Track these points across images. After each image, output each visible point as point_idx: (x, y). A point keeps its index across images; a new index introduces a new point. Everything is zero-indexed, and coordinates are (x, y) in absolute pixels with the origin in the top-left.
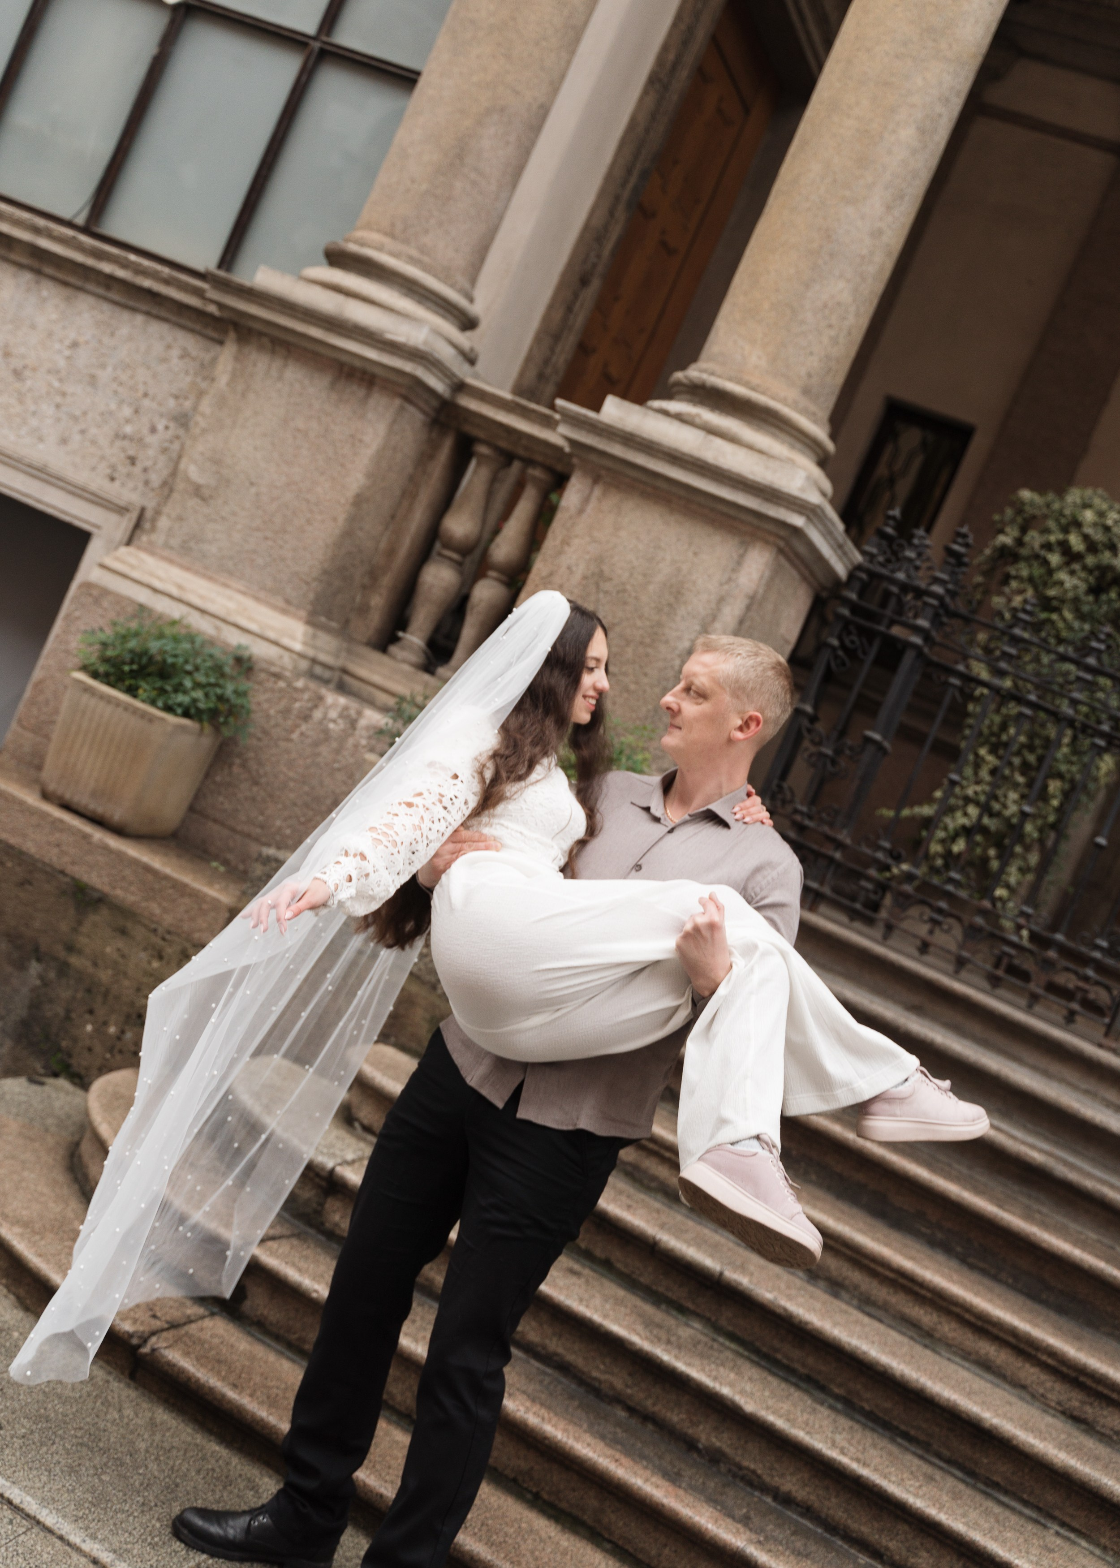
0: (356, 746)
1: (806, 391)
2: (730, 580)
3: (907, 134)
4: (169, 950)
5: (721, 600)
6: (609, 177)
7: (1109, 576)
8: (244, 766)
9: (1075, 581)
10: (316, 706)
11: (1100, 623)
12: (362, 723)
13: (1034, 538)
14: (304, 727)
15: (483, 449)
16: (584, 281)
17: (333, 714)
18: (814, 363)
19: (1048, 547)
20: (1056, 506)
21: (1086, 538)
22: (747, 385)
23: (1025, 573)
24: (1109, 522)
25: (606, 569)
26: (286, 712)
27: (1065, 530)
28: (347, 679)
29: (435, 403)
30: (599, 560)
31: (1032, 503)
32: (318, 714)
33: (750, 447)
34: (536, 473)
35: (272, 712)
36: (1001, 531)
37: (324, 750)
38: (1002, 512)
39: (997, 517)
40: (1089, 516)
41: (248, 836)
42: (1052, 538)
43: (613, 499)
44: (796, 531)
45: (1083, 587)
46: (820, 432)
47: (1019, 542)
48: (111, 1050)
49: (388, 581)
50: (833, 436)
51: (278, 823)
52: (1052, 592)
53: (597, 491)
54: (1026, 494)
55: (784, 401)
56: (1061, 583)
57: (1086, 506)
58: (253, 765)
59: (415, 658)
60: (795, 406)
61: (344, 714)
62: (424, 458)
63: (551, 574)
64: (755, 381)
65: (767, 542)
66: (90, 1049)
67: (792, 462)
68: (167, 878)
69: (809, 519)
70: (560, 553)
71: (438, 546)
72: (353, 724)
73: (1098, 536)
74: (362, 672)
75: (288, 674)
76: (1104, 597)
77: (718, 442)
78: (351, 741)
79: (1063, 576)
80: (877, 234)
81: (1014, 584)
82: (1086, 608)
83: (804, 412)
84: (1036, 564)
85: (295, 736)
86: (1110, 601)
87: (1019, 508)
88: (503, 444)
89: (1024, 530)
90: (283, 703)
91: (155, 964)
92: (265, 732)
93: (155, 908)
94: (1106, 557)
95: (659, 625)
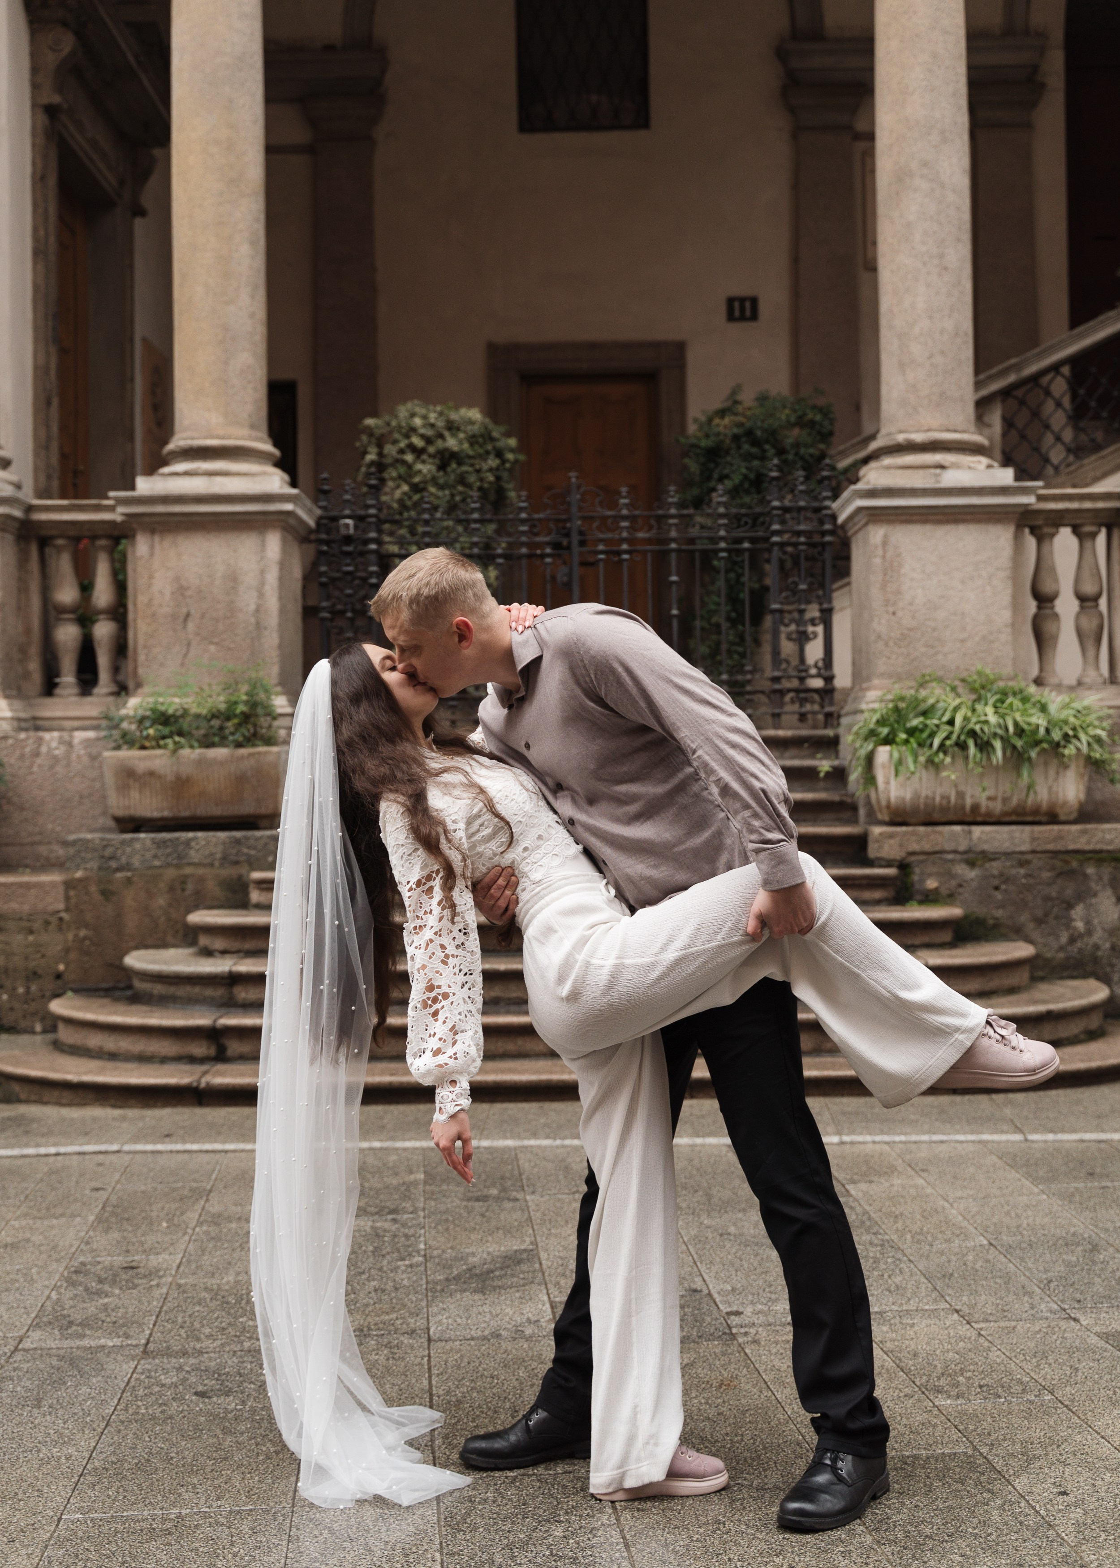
0: (79, 757)
1: (252, 427)
2: (262, 558)
3: (245, 249)
4: (36, 926)
5: (262, 572)
6: (36, 328)
7: (447, 455)
8: (9, 802)
9: (429, 467)
10: (40, 745)
11: (454, 487)
12: (76, 741)
13: (390, 450)
14: (39, 761)
15: (60, 542)
16: (49, 403)
17: (54, 744)
18: (249, 408)
19: (402, 451)
20: (394, 423)
21: (423, 436)
22: (216, 437)
23: (394, 474)
24: (432, 421)
25: (184, 583)
26: (22, 757)
27: (407, 436)
28: (39, 723)
29: (16, 525)
30: (177, 579)
31: (377, 427)
32: (44, 749)
34: (103, 542)
35: (12, 761)
36: (365, 453)
37: (59, 769)
38: (359, 440)
39: (358, 444)
40: (418, 422)
41: (33, 844)
42: (403, 444)
43: (168, 540)
45: (433, 468)
46: (268, 447)
47: (380, 454)
48: (26, 1002)
49: (34, 651)
50: (276, 446)
51: (50, 826)
52: (417, 480)
53: (157, 538)
54: (370, 422)
55: (242, 438)
56: (420, 471)
57: (413, 415)
58: (15, 799)
59: (75, 690)
60: (251, 438)
61: (61, 741)
62: (22, 562)
63: (151, 600)
64: (221, 432)
65: (274, 528)
66: (12, 1009)
67: (263, 474)
68: (13, 884)
69: (295, 503)
70: (150, 585)
71: (53, 613)
72: (70, 744)
73: (429, 432)
74: (47, 714)
75: (12, 734)
76: (449, 469)
77: (218, 479)
78: (74, 756)
79: (419, 466)
80: (252, 316)
81: (390, 484)
82: (441, 481)
83: (257, 439)
84: (398, 465)
85: (35, 769)
86: (454, 471)
87: (370, 432)
88: (72, 533)
89: (380, 446)
90: (18, 753)
91: (31, 938)
92: (13, 775)
93: (14, 906)
94: (440, 444)
95: (231, 602)
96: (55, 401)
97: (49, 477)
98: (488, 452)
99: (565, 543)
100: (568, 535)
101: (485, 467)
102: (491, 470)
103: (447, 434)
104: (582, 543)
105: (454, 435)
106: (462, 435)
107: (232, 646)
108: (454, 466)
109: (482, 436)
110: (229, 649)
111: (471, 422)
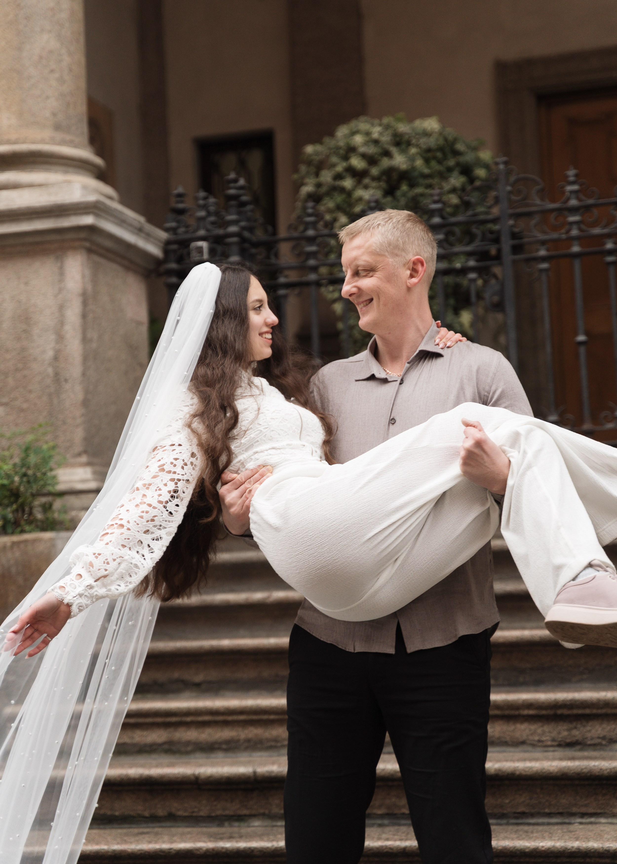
1: (57, 127)
2: (60, 290)
5: (61, 308)
7: (395, 176)
13: (326, 176)
18: (53, 104)
19: (339, 177)
20: (334, 146)
21: (364, 156)
22: (9, 142)
23: (331, 205)
24: (375, 136)
27: (346, 158)
31: (317, 153)
33: (31, 186)
36: (302, 184)
38: (298, 171)
39: (295, 176)
40: (358, 139)
42: (339, 168)
44: (91, 229)
46: (87, 153)
47: (318, 185)
50: (99, 153)
54: (309, 149)
55: (43, 141)
57: (354, 133)
60: (53, 141)
64: (13, 137)
65: (74, 249)
67: (69, 182)
69: (97, 215)
73: (371, 150)
76: (398, 193)
79: (360, 193)
83: (63, 143)
84: (336, 194)
86: (404, 195)
87: (309, 161)
89: (318, 174)
94: (385, 163)
95: (23, 349)
98: (450, 170)
99: (493, 252)
100: (497, 240)
101: (447, 187)
102: (454, 190)
103: (394, 150)
104: (517, 249)
105: (403, 151)
106: (413, 150)
107: (25, 406)
108: (404, 188)
109: (441, 149)
110: (22, 410)
111: (426, 134)
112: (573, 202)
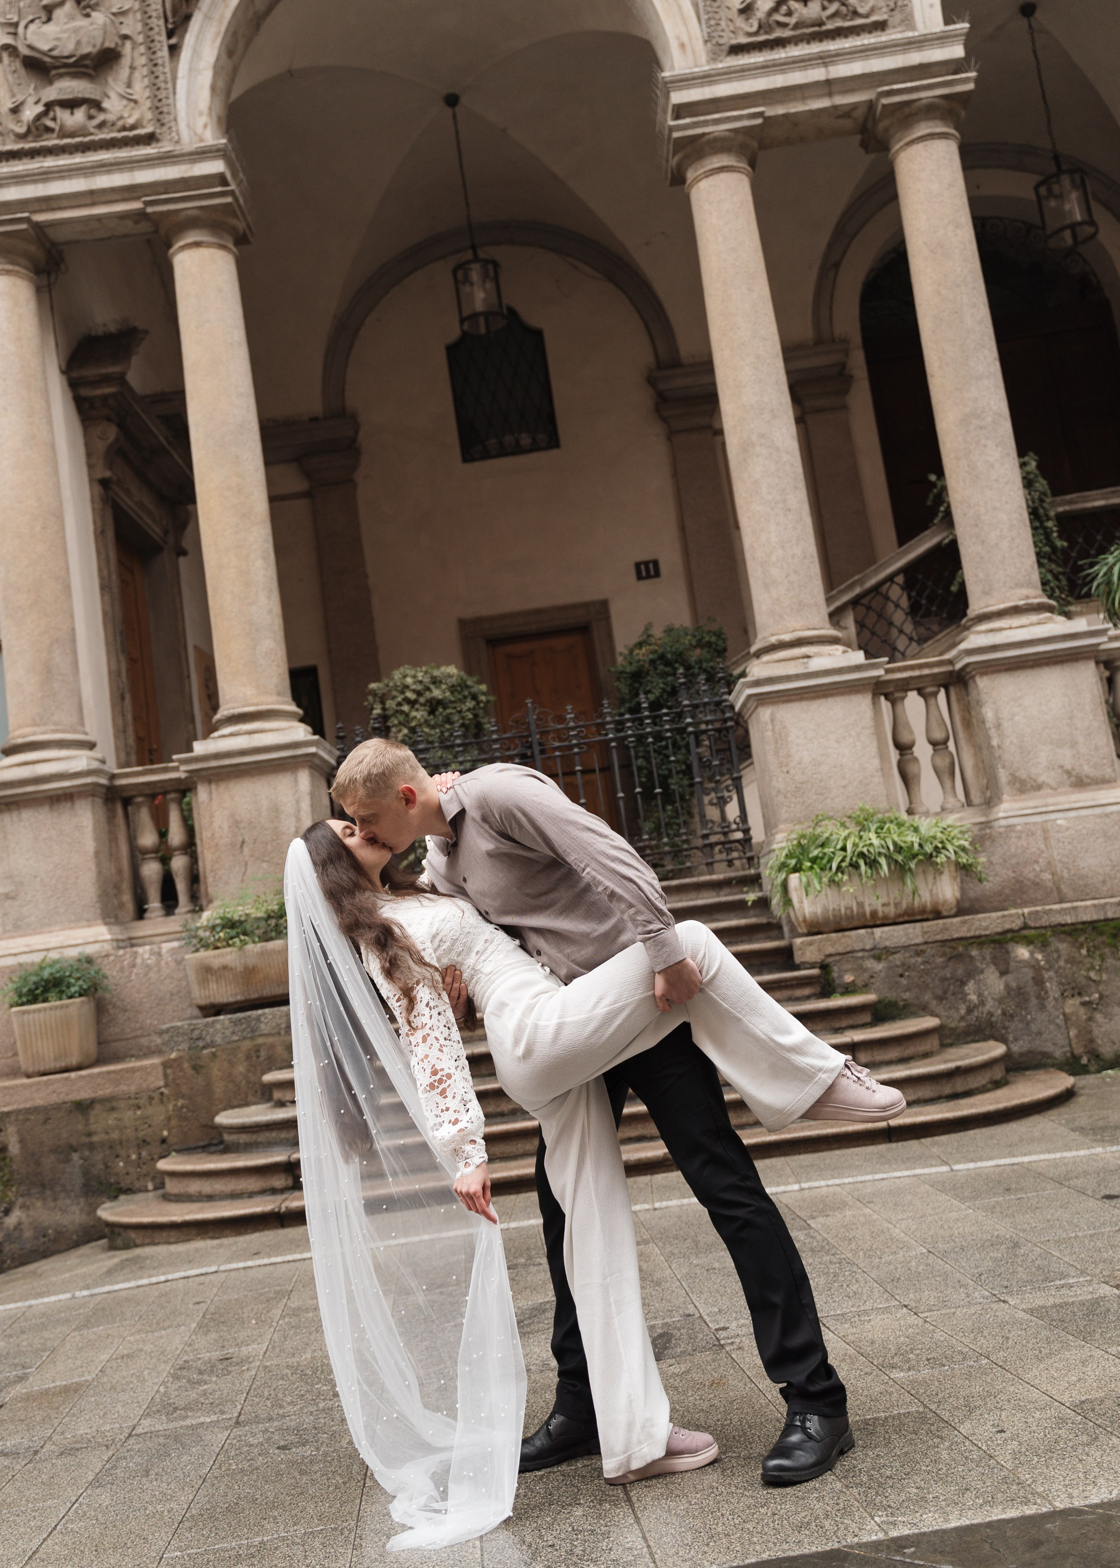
0: (167, 963)
2: (296, 791)
3: (259, 563)
4: (142, 1102)
6: (107, 643)
7: (434, 702)
8: (114, 1006)
9: (421, 713)
10: (135, 958)
11: (443, 726)
12: (164, 951)
13: (390, 704)
14: (135, 971)
15: (139, 799)
16: (123, 698)
17: (147, 956)
18: (275, 680)
19: (399, 704)
20: (391, 684)
21: (414, 691)
22: (252, 705)
23: (396, 722)
24: (420, 678)
25: (238, 819)
26: (122, 969)
27: (402, 692)
28: (134, 941)
29: (104, 791)
30: (232, 816)
31: (379, 688)
32: (139, 961)
33: (271, 730)
34: (172, 795)
35: (115, 973)
36: (372, 709)
37: (152, 975)
38: (367, 700)
39: (366, 704)
40: (409, 680)
41: (136, 1037)
42: (399, 699)
43: (223, 786)
44: (313, 755)
45: (425, 714)
46: (293, 708)
47: (384, 709)
48: (139, 1166)
49: (126, 886)
50: (299, 707)
51: (148, 1022)
52: (413, 724)
53: (213, 786)
54: (373, 686)
55: (272, 703)
56: (415, 717)
57: (405, 676)
58: (119, 1003)
59: (161, 912)
60: (278, 703)
61: (152, 953)
62: (111, 819)
63: (213, 834)
64: (255, 701)
65: (303, 767)
66: (127, 1174)
67: (291, 727)
68: (121, 1070)
69: (317, 747)
70: (212, 823)
71: (139, 856)
72: (159, 954)
73: (419, 687)
74: (140, 933)
75: (112, 952)
76: (437, 713)
77: (256, 736)
78: (163, 963)
79: (414, 714)
80: (270, 611)
81: (394, 730)
82: (432, 723)
83: (283, 703)
85: (133, 977)
86: (441, 714)
87: (374, 693)
88: (148, 792)
89: (383, 702)
90: (118, 966)
91: (139, 1112)
92: (116, 985)
93: (123, 1088)
94: (428, 695)
95: (276, 828)
96: (128, 696)
97: (128, 754)
98: (465, 697)
99: (529, 753)
100: (530, 747)
101: (465, 708)
102: (469, 710)
103: (432, 687)
104: (542, 752)
105: (437, 687)
106: (444, 687)
108: (441, 710)
109: (459, 685)
111: (450, 676)
112: (572, 724)
